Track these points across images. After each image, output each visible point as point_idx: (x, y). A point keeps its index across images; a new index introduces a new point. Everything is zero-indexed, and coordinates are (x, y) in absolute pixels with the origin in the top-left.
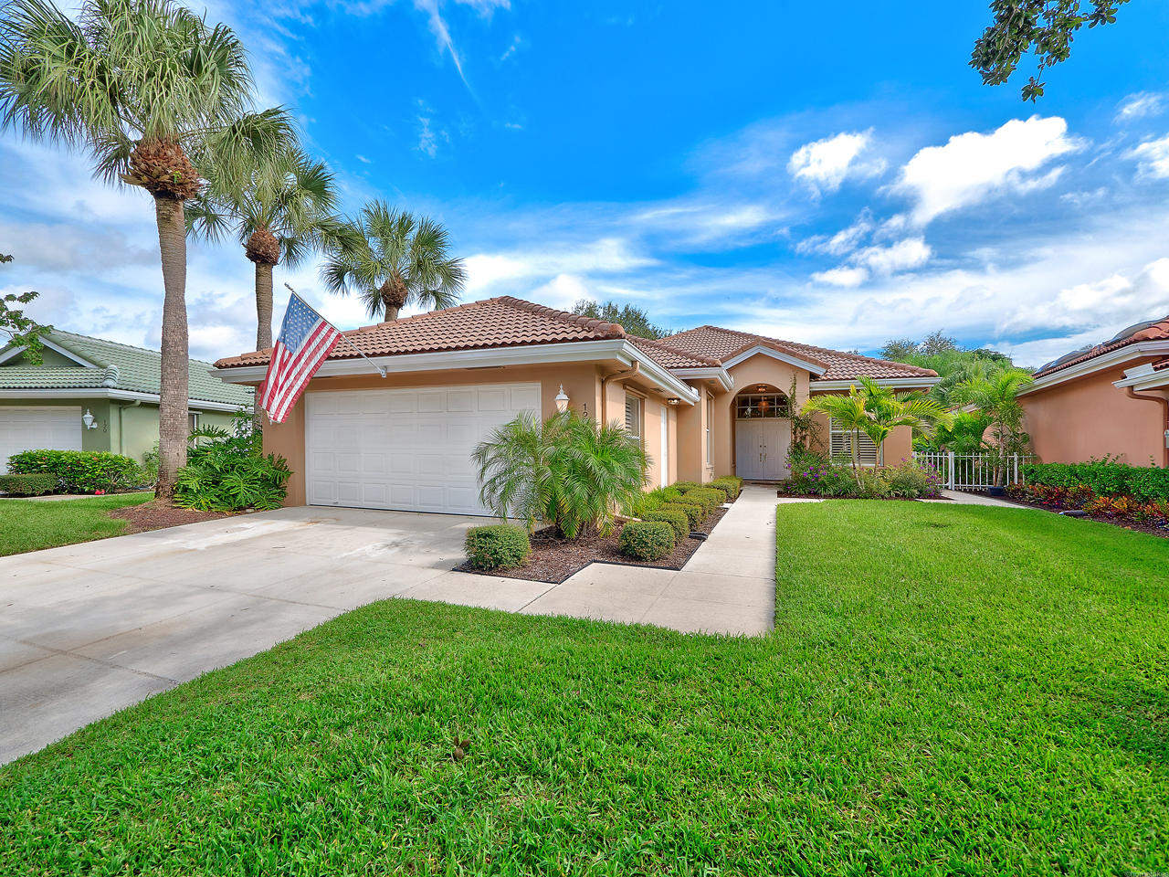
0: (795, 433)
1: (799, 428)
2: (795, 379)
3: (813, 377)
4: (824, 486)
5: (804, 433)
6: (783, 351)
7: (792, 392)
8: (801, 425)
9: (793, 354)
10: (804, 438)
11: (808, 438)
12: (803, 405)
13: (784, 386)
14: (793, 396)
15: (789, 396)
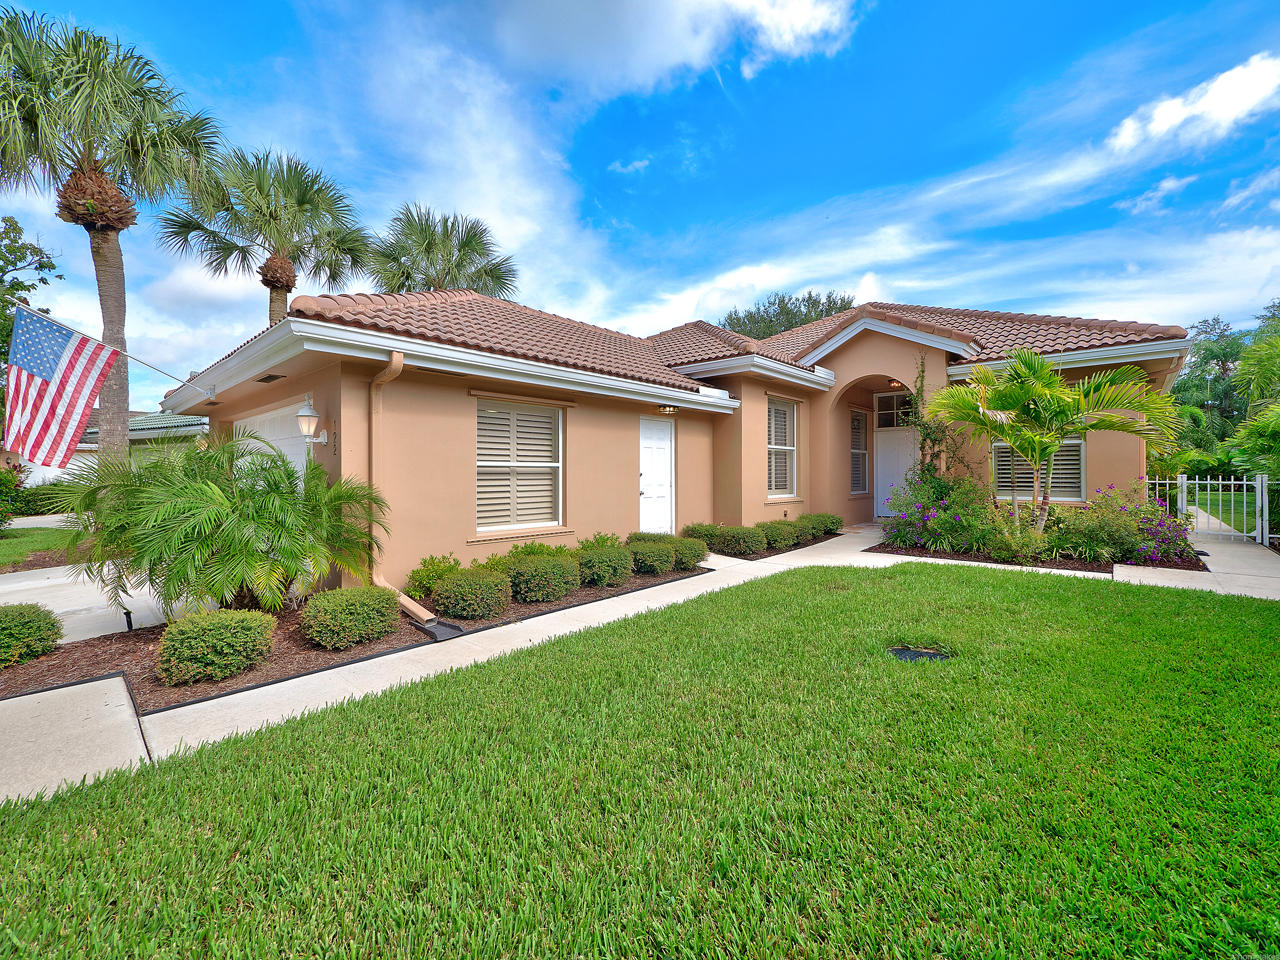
0: (922, 448)
1: (928, 441)
2: (923, 365)
3: (954, 359)
4: (936, 536)
5: (936, 449)
6: (899, 322)
7: (919, 384)
8: (933, 435)
9: (913, 325)
10: (936, 456)
11: (943, 456)
12: (936, 404)
13: (904, 374)
14: (920, 391)
15: (914, 391)
